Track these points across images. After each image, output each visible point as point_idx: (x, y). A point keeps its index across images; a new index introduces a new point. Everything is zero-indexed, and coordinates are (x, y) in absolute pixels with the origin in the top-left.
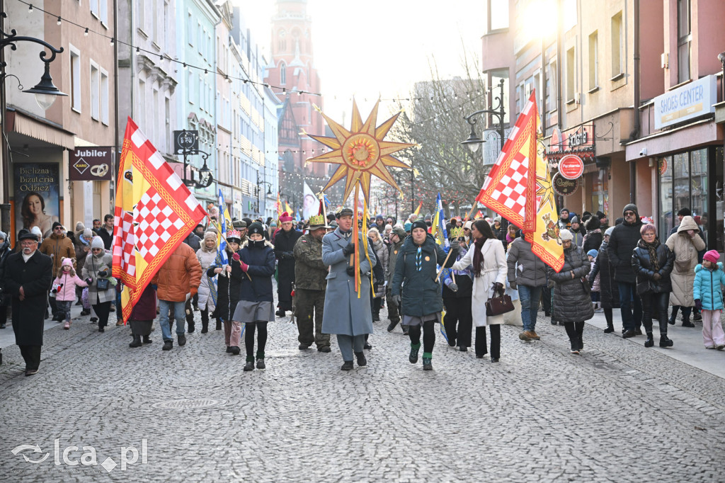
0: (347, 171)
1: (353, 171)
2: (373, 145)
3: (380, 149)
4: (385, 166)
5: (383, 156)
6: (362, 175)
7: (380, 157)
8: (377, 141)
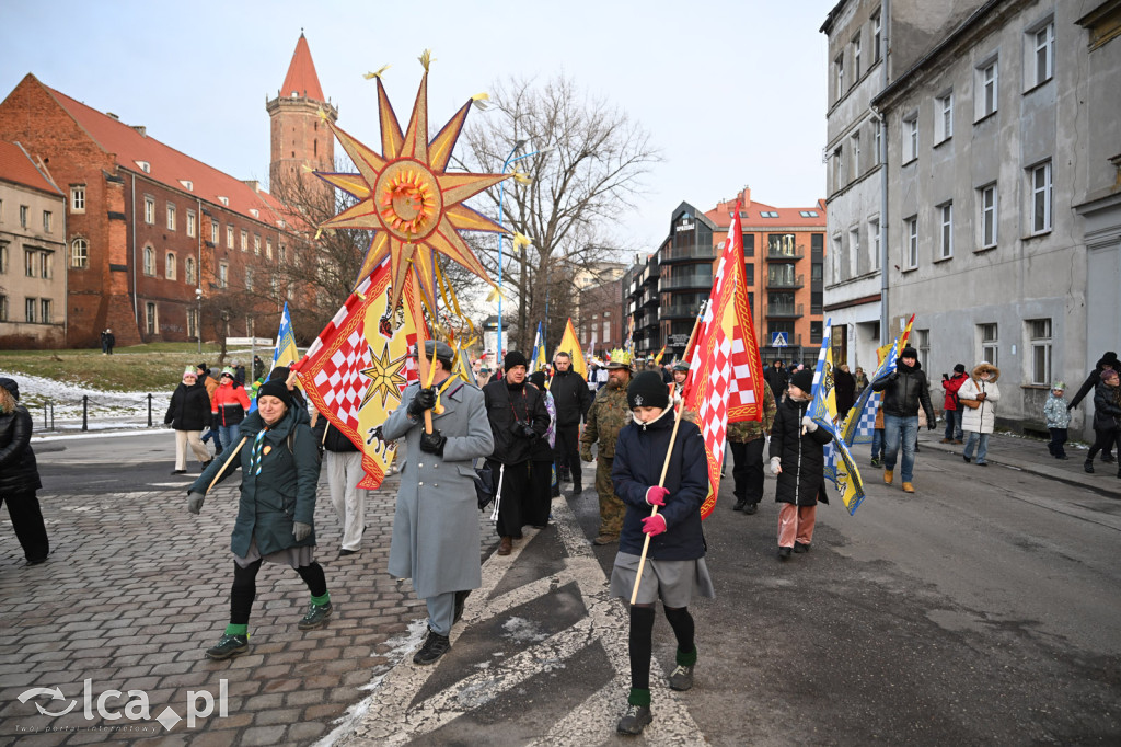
0: (389, 242)
1: (398, 243)
2: (426, 183)
3: (441, 191)
4: (456, 229)
5: (449, 208)
6: (415, 250)
7: (444, 210)
8: (435, 173)
